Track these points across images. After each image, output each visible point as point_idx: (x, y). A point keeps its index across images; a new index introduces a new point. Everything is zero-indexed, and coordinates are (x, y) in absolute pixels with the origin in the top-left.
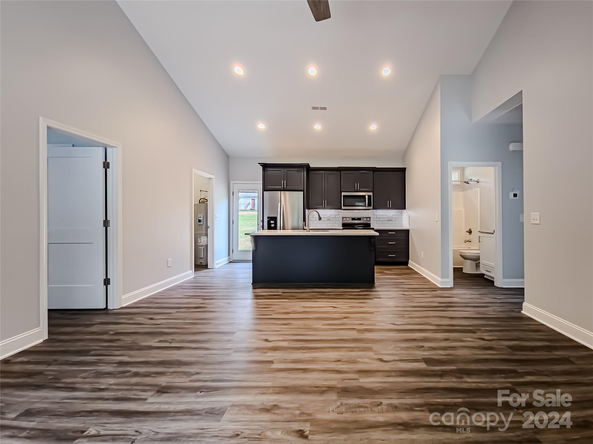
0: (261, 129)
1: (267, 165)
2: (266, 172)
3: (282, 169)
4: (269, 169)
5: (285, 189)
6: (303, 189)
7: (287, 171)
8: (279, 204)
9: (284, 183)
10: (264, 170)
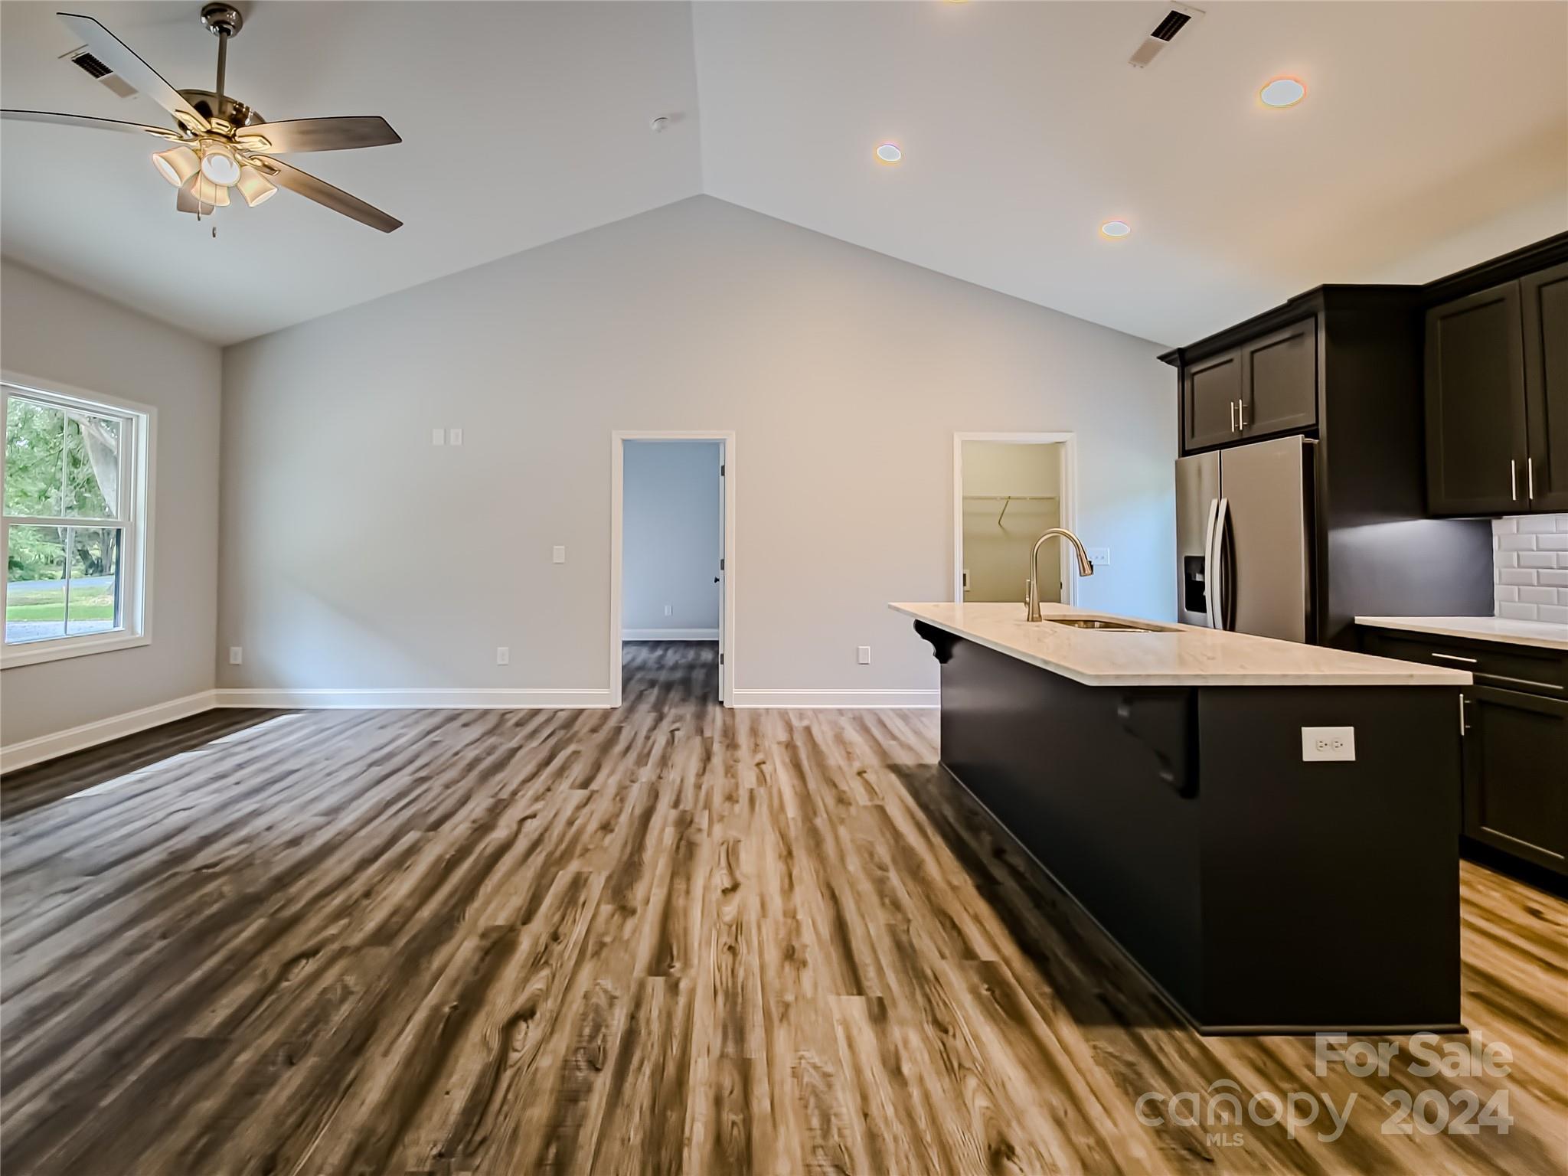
0: (1116, 241)
1: (1188, 356)
2: (1187, 384)
3: (1234, 355)
4: (1195, 369)
5: (1245, 436)
6: (1314, 422)
7: (1253, 353)
8: (1215, 502)
9: (1237, 412)
10: (1182, 378)
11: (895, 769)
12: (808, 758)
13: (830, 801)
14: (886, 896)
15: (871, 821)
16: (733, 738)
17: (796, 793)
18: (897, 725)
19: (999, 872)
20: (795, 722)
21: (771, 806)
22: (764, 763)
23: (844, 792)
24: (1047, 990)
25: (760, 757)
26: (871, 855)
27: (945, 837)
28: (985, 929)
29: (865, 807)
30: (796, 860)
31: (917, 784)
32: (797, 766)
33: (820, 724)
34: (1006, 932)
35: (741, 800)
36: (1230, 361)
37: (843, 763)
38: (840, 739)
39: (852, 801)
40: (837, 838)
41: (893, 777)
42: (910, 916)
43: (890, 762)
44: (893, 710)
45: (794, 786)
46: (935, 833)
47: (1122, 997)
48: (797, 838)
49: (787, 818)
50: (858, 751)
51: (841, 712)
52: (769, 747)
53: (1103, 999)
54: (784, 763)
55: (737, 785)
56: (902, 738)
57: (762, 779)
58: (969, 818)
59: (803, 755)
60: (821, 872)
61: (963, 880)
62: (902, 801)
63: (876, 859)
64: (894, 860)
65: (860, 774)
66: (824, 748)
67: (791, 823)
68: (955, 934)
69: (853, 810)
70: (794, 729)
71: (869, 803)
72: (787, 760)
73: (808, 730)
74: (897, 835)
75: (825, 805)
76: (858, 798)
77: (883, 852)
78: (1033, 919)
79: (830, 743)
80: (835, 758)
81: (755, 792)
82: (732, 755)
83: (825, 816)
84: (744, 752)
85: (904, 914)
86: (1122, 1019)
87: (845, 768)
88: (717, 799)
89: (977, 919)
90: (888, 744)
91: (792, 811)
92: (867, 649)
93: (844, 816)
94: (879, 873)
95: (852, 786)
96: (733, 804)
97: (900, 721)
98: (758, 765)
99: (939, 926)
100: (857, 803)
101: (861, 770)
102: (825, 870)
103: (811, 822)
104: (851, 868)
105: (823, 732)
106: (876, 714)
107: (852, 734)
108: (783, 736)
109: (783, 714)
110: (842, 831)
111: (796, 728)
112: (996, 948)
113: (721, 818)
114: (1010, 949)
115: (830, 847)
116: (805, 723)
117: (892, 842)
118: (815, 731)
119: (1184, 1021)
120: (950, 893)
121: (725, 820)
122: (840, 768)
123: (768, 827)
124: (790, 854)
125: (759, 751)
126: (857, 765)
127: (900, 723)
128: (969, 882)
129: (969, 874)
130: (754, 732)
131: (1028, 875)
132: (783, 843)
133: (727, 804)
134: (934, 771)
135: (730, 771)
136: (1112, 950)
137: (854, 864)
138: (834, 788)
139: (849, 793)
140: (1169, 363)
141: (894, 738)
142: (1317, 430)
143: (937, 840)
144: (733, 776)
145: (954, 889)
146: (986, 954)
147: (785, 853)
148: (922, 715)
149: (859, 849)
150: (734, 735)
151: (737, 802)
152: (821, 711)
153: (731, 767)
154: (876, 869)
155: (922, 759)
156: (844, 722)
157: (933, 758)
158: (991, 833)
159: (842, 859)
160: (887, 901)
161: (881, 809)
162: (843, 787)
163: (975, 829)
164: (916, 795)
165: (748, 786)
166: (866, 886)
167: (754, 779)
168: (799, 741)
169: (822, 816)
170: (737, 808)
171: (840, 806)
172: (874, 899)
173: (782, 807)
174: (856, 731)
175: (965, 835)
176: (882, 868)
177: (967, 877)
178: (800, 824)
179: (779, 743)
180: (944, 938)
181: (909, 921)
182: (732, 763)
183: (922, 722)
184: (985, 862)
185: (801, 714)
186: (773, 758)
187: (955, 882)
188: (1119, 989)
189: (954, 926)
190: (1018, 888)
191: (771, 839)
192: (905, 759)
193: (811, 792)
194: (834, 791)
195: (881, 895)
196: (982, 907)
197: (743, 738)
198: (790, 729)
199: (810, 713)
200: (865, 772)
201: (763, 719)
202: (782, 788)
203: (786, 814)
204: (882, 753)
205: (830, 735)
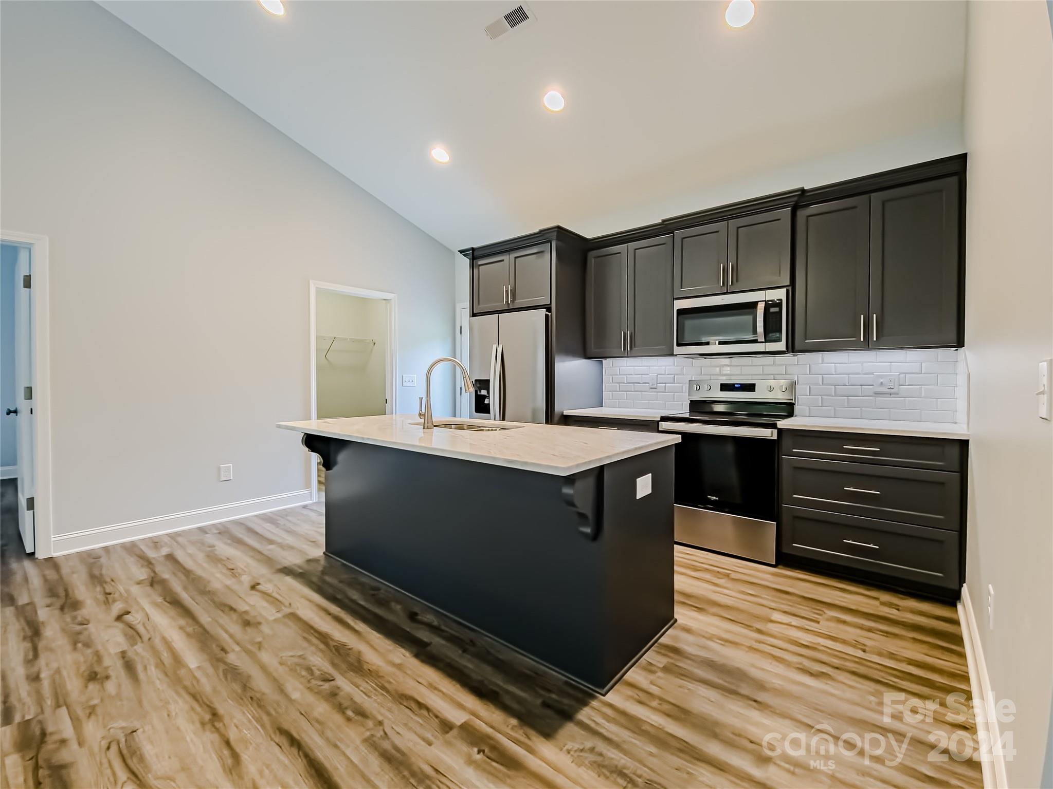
0: (441, 163)
1: (476, 253)
2: (476, 271)
3: (505, 257)
4: (480, 262)
5: (511, 307)
6: (549, 303)
7: (516, 258)
8: (495, 346)
9: (507, 292)
10: (472, 266)
11: (287, 571)
12: (185, 588)
13: (236, 629)
14: (346, 708)
15: (290, 632)
16: (67, 595)
17: (188, 635)
18: (267, 529)
19: (424, 635)
20: (151, 554)
21: (160, 664)
22: (128, 613)
23: (246, 612)
24: (514, 722)
25: (117, 608)
26: (309, 670)
27: (365, 620)
28: (443, 693)
29: (275, 620)
30: (226, 720)
31: (314, 579)
32: (175, 602)
33: (183, 547)
34: (458, 686)
35: (111, 672)
36: (503, 260)
37: (229, 582)
38: (214, 558)
39: (259, 619)
40: (263, 668)
41: (289, 580)
42: (380, 718)
43: (279, 567)
44: (256, 516)
45: (181, 628)
46: (356, 621)
47: (554, 696)
48: (215, 690)
49: (190, 670)
50: (241, 565)
51: (202, 530)
52: (127, 591)
53: (546, 705)
54: (155, 604)
55: (99, 657)
56: (280, 541)
57: (133, 634)
58: (373, 594)
59: (177, 586)
60: (265, 718)
61: (402, 655)
62: (310, 601)
63: (317, 673)
64: (334, 665)
65: (253, 587)
66: (199, 572)
67: (198, 674)
68: (425, 712)
69: (265, 629)
70: (153, 561)
71: (279, 615)
72: (160, 600)
73: (171, 557)
74: (324, 638)
75: (231, 636)
76: (264, 613)
77: (319, 661)
78: (467, 663)
79: (205, 565)
80: (217, 579)
81: (130, 654)
82: (74, 618)
83: (237, 648)
84: (90, 607)
85: (374, 718)
86: (567, 716)
87: (236, 587)
88: (73, 685)
89: (432, 687)
90: (267, 549)
91: (192, 659)
92: (230, 466)
93: (259, 639)
94: (326, 686)
95: (252, 603)
96: (102, 683)
97: (269, 524)
98: (119, 618)
99: (407, 711)
100: (266, 619)
101: (252, 584)
102: (268, 714)
103: (225, 663)
104: (295, 695)
105: (191, 556)
106: (242, 524)
107: (224, 549)
108: (142, 574)
109: (131, 549)
110: (265, 657)
111: (154, 558)
112: (461, 706)
113: (92, 711)
114: (470, 701)
115: (260, 683)
116: (165, 551)
117: (322, 646)
118: (180, 556)
119: (591, 691)
120: (398, 672)
121: (99, 711)
122: (228, 587)
123: (170, 694)
124: (215, 715)
125: (114, 601)
126: (246, 579)
127: (268, 526)
128: (407, 654)
129: (403, 647)
130: (96, 579)
131: (443, 627)
132: (201, 706)
133: (92, 686)
134: (323, 562)
135: (78, 640)
136: (526, 661)
137: (296, 690)
138: (232, 612)
139: (253, 613)
140: (465, 255)
141: (271, 542)
142: (551, 308)
143: (360, 626)
144: (87, 645)
145: (399, 667)
146: (457, 717)
147: (208, 717)
148: (287, 515)
149: (292, 670)
150: (66, 591)
151: (107, 677)
152: (178, 534)
153: (79, 633)
154: (322, 683)
155: (306, 554)
156: (210, 539)
157: (318, 552)
158: (398, 602)
159: (281, 690)
160: (350, 713)
161: (294, 617)
162: (242, 607)
163: (383, 603)
164: (320, 590)
165: (114, 650)
166: (322, 709)
167: (121, 639)
168: (165, 573)
169: (233, 650)
170: (110, 686)
171: (249, 629)
172: (338, 718)
173: (177, 660)
174: (229, 545)
175: (380, 611)
176: (328, 679)
177: (403, 651)
178: (211, 671)
179: (139, 583)
180: (418, 722)
181: (380, 723)
182: (78, 628)
183: (288, 520)
184: (408, 630)
185: (155, 543)
186: (138, 604)
187: (397, 661)
188: (550, 691)
189: (421, 705)
190: (443, 642)
191: (180, 706)
192: (293, 560)
193: (207, 626)
194: (234, 616)
195: (341, 709)
196: (430, 674)
197: (81, 590)
198: (148, 563)
199: (167, 539)
200: (258, 584)
201: (103, 560)
202: (166, 635)
203: (184, 665)
204: (268, 561)
205: (201, 556)
